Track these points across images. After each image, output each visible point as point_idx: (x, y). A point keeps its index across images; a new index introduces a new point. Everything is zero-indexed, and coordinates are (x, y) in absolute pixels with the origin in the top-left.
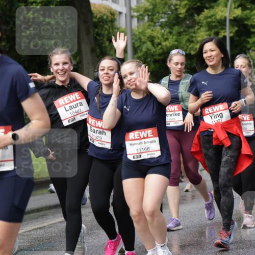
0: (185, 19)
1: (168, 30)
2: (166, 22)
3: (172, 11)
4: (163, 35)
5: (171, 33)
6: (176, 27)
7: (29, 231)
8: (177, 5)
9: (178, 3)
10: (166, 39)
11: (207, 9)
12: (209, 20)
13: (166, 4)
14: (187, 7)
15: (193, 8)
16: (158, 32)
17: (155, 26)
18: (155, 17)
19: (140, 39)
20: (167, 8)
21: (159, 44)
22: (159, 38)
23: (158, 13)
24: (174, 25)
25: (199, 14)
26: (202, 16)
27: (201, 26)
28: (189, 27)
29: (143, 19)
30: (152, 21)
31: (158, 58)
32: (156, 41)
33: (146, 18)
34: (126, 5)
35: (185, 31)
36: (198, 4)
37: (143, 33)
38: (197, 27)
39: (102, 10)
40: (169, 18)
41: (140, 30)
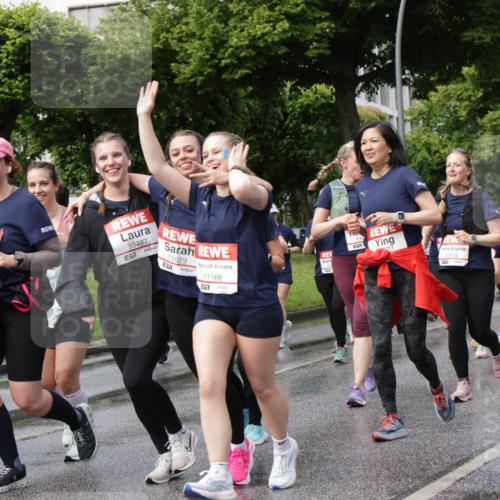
0: (466, 122)
1: (446, 136)
2: (444, 126)
3: (451, 114)
4: (441, 142)
5: (450, 139)
6: (456, 133)
7: (291, 370)
8: (456, 106)
9: (458, 104)
10: (445, 147)
11: (491, 110)
12: (494, 123)
13: (443, 105)
14: (468, 109)
15: (476, 111)
16: (434, 138)
17: (431, 131)
18: (431, 121)
19: (414, 146)
20: (445, 110)
21: (437, 152)
22: (436, 145)
23: (435, 116)
24: (454, 130)
25: (482, 117)
26: (486, 119)
27: (485, 131)
28: (471, 132)
29: (418, 123)
30: (428, 125)
31: (435, 168)
32: (434, 148)
33: (421, 122)
34: (397, 108)
35: (466, 137)
36: (481, 105)
37: (418, 139)
38: (480, 132)
39: (370, 113)
40: (447, 122)
41: (414, 136)
